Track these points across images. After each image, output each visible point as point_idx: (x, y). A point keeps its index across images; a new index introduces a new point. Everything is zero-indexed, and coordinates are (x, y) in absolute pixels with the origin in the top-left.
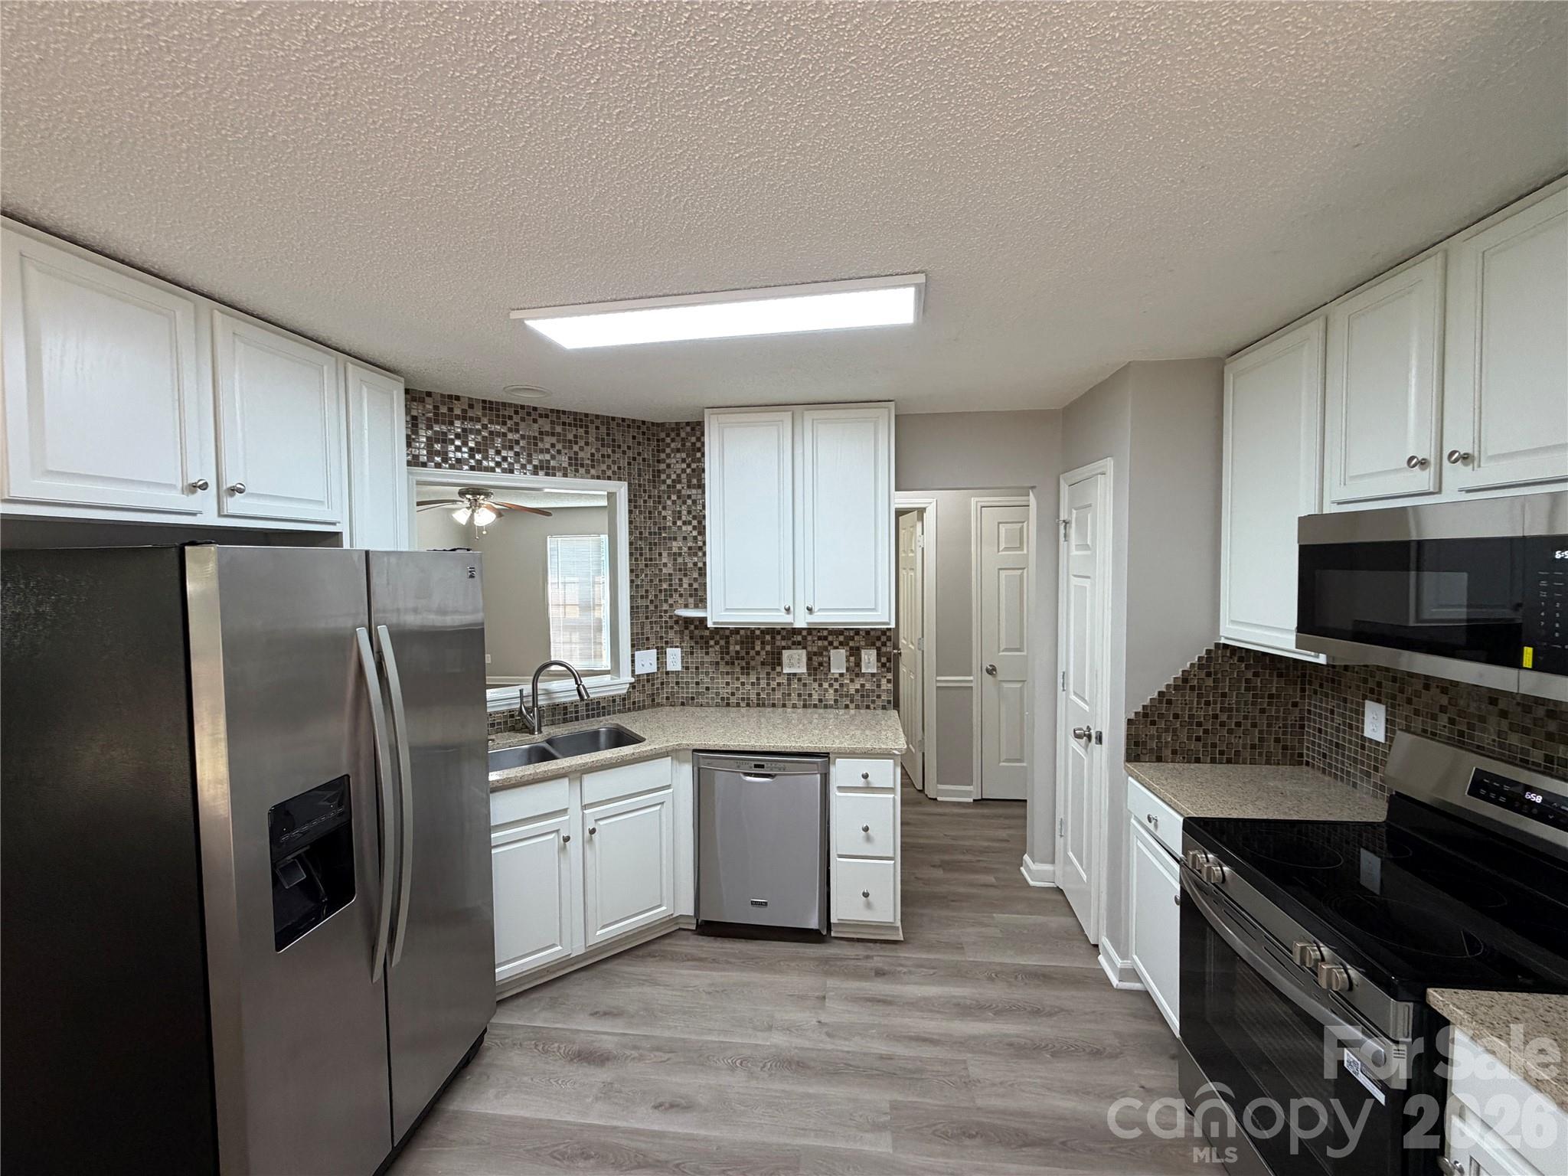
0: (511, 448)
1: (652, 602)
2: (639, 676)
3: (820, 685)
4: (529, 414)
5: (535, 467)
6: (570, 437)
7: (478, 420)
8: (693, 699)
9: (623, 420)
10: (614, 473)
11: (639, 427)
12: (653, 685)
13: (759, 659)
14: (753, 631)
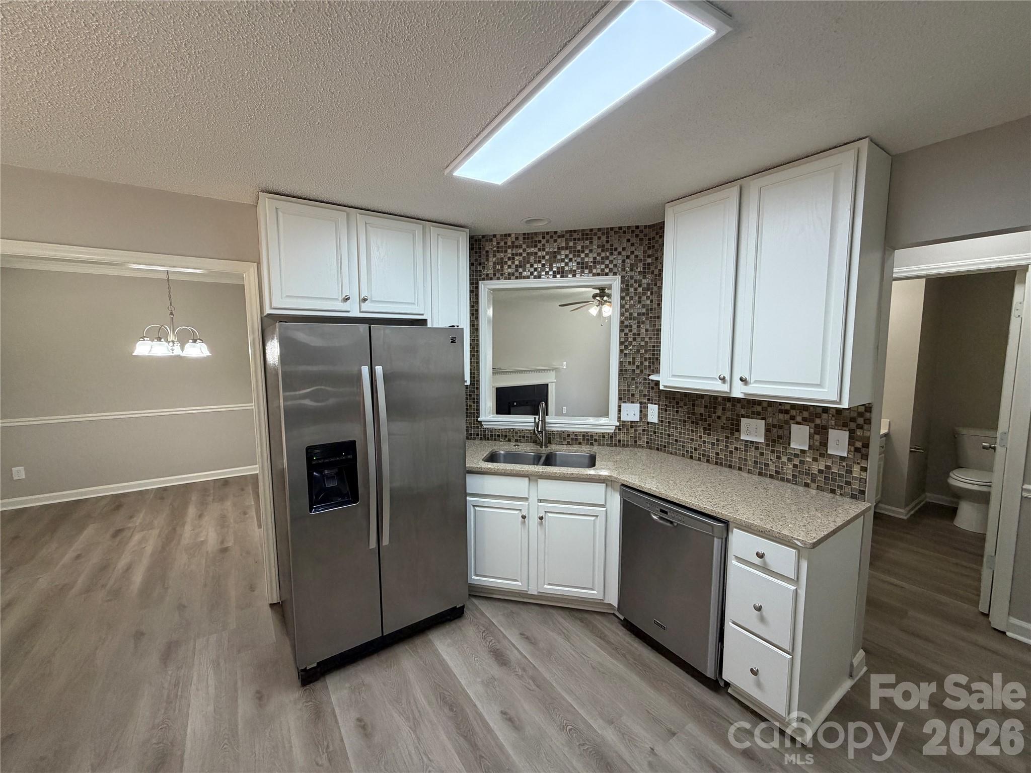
0: (540, 262)
1: (638, 367)
2: (624, 422)
3: (778, 458)
4: (551, 237)
5: (554, 272)
6: (579, 248)
7: (521, 247)
8: (665, 446)
9: (620, 228)
10: (611, 270)
11: (633, 232)
12: (636, 430)
13: (721, 423)
14: (716, 398)
